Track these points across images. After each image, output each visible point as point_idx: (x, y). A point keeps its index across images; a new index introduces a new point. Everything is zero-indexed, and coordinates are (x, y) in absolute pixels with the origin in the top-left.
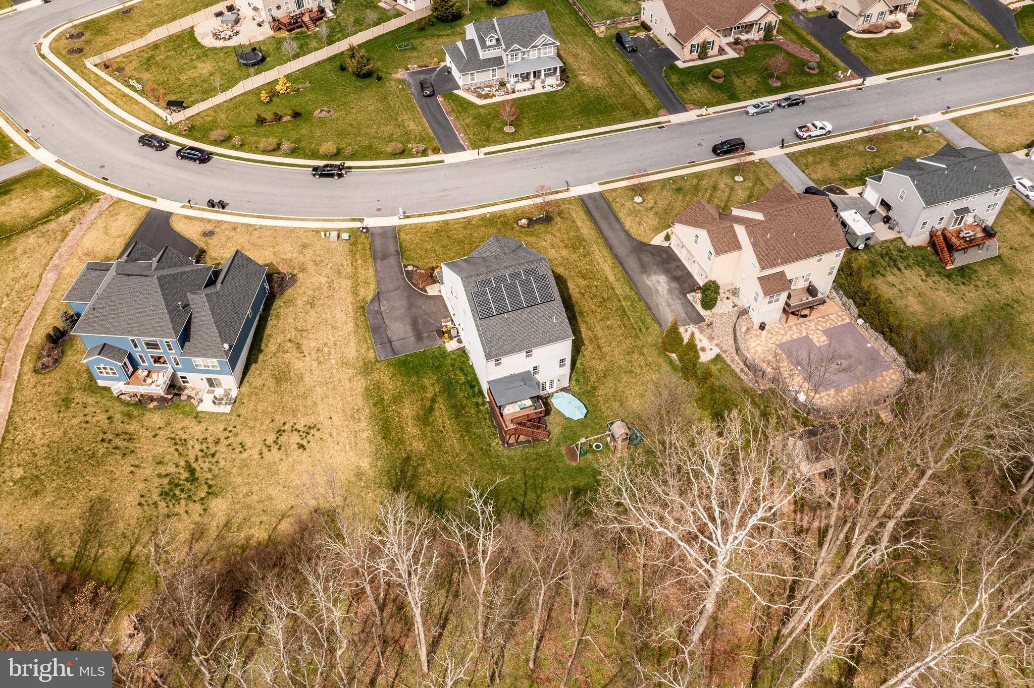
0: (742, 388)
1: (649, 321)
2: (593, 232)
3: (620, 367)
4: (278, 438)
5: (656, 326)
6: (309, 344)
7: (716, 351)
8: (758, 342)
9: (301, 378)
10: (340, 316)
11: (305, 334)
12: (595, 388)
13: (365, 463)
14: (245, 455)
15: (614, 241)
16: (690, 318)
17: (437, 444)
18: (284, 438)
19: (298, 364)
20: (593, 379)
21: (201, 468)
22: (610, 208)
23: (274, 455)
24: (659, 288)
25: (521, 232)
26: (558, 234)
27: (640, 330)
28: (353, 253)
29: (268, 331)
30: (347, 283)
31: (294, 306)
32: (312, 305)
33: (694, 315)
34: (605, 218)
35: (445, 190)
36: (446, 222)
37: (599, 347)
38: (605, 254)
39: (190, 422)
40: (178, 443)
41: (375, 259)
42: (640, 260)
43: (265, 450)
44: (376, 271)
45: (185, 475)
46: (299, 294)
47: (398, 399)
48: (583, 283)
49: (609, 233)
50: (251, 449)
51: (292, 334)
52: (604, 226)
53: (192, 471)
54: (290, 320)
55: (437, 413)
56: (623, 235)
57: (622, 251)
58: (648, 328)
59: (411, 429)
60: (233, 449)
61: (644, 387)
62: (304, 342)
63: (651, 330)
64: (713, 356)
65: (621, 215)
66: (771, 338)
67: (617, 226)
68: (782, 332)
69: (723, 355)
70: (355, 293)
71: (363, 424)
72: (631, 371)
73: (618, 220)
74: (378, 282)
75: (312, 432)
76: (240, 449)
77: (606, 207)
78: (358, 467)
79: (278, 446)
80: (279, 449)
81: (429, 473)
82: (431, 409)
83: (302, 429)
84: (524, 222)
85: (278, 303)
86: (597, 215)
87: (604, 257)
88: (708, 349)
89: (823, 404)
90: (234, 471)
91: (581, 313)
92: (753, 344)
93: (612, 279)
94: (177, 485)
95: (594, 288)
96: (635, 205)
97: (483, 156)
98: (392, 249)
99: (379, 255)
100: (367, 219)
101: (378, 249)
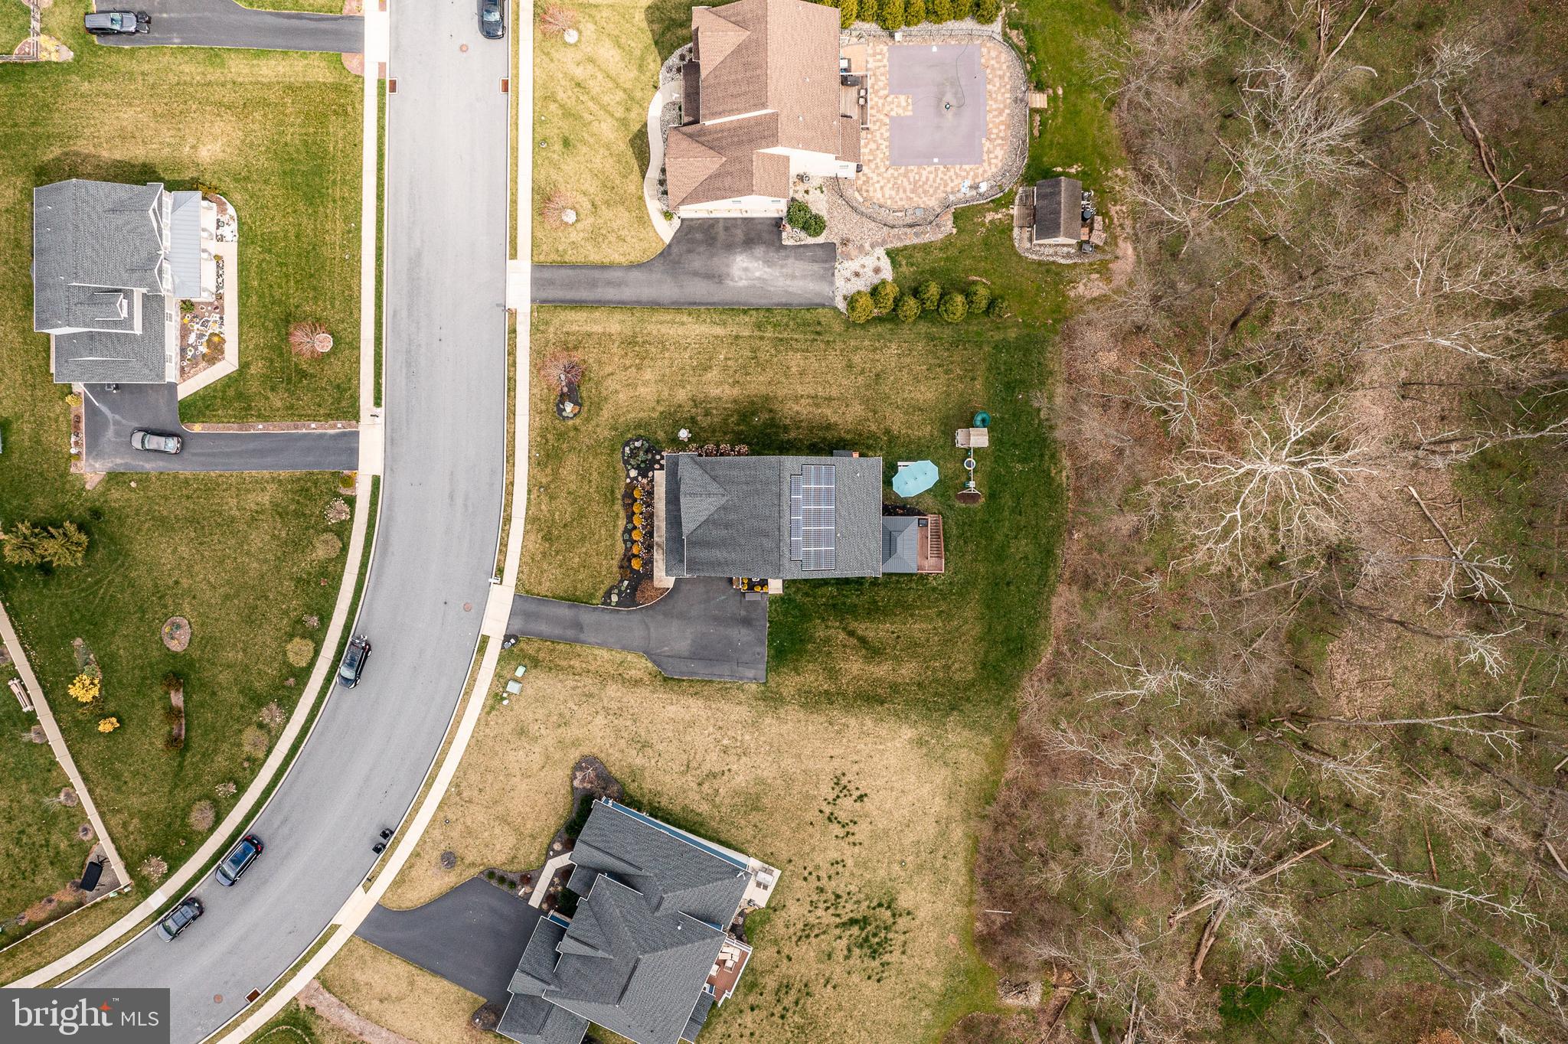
0: (941, 249)
1: (808, 316)
2: (618, 316)
3: (868, 387)
4: (839, 822)
5: (820, 310)
6: (713, 761)
7: (880, 252)
8: (877, 186)
9: (760, 781)
10: (672, 711)
11: (694, 764)
12: (887, 432)
13: (908, 733)
14: (850, 862)
15: (647, 293)
16: (826, 261)
17: (913, 647)
18: (843, 816)
19: (740, 781)
20: (873, 428)
21: (848, 910)
22: (574, 266)
23: (862, 831)
24: (757, 274)
25: (588, 420)
26: (609, 369)
27: (818, 333)
28: (553, 668)
29: (677, 809)
30: (613, 690)
31: (643, 769)
32: (645, 745)
33: (820, 253)
34: (593, 284)
35: (452, 497)
36: (531, 520)
37: (830, 399)
38: (669, 317)
39: (779, 921)
40: (807, 932)
41: (577, 641)
42: (696, 274)
43: (851, 839)
44: (601, 645)
45: (855, 930)
46: (620, 758)
47: (833, 674)
48: (713, 375)
49: (627, 294)
50: (843, 854)
51: (691, 781)
52: (611, 294)
53: (853, 922)
54: (668, 779)
55: (870, 635)
56: (635, 274)
57: (668, 290)
58: (819, 323)
59: (881, 670)
60: (838, 873)
61: (905, 371)
62: (706, 768)
63: (822, 320)
64: (888, 261)
65: (595, 257)
66: (877, 167)
67: (617, 274)
68: (873, 146)
69: (889, 246)
70: (637, 683)
71: (852, 722)
72: (877, 375)
73: (603, 267)
74: (624, 648)
75: (844, 781)
76: (840, 866)
77: (570, 272)
78: (911, 741)
79: (851, 825)
80: (855, 823)
81: (947, 668)
82: (863, 640)
83: (836, 792)
84: (569, 407)
85: (632, 788)
86: (584, 294)
87: (673, 322)
88: (876, 263)
89: (1000, 164)
90: (868, 876)
91: (767, 398)
92: (879, 195)
93: (719, 331)
94: (866, 940)
95: (729, 363)
96: (579, 226)
97: (381, 411)
98: (564, 611)
99: (570, 633)
100: (484, 631)
101: (558, 631)
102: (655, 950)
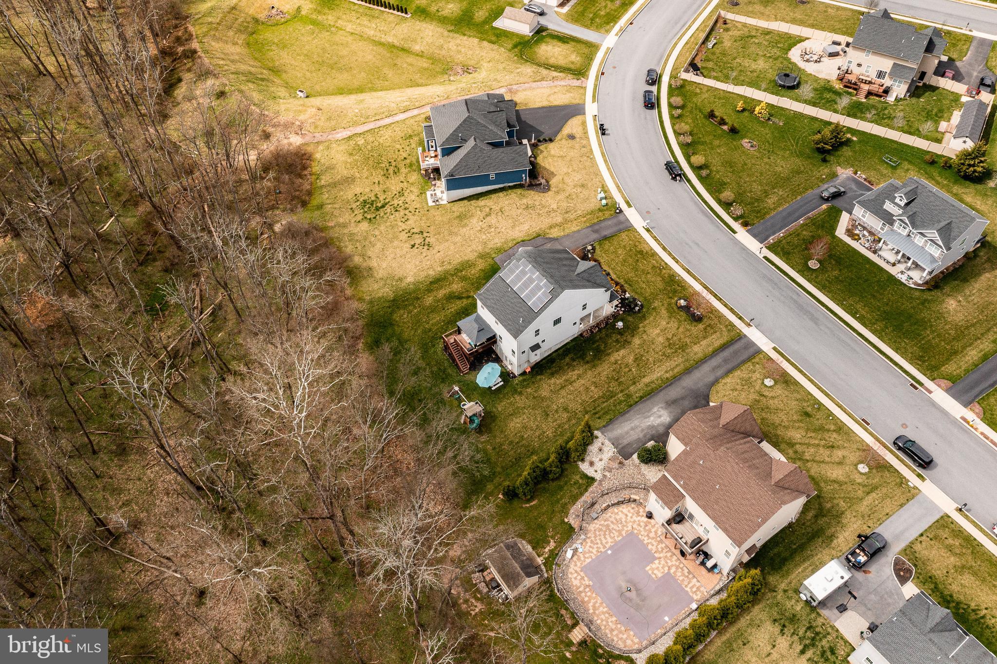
0: (566, 504)
1: (608, 417)
2: (700, 355)
3: (548, 406)
4: (417, 233)
5: (604, 423)
6: (492, 220)
7: (598, 476)
8: (630, 515)
9: (465, 226)
10: (526, 227)
11: (500, 214)
12: (520, 393)
13: (410, 279)
14: (400, 224)
15: (697, 375)
16: (622, 448)
17: (433, 309)
18: (417, 236)
19: (474, 221)
20: (529, 390)
21: (388, 209)
22: (744, 362)
23: (404, 236)
24: (652, 418)
25: (669, 304)
26: (681, 330)
27: (596, 413)
28: (592, 212)
29: (493, 196)
30: (559, 219)
31: (520, 199)
32: (527, 207)
33: (630, 450)
34: (726, 361)
35: (697, 244)
36: (654, 254)
37: (563, 387)
38: (676, 371)
39: (416, 191)
40: (401, 193)
41: (590, 226)
42: (683, 398)
43: (406, 231)
44: (579, 231)
45: (379, 205)
46: (532, 197)
47: (464, 279)
48: (630, 359)
49: (706, 368)
50: (406, 225)
51: (496, 208)
52: (714, 362)
53: (383, 206)
54: (507, 202)
55: (458, 302)
56: (711, 378)
57: (688, 382)
58: (599, 418)
59: (441, 293)
60: (403, 218)
61: (535, 428)
62: (493, 216)
63: (599, 421)
64: (589, 475)
65: (738, 373)
66: (639, 525)
67: (720, 373)
68: (652, 535)
69: (596, 484)
70: (551, 227)
71: (439, 269)
72: (548, 415)
73: (729, 372)
74: (568, 235)
75: (426, 247)
76: (404, 220)
77: (742, 359)
78: (406, 277)
79: (410, 235)
80: (409, 237)
81: (410, 312)
83: (426, 242)
84: (682, 303)
85: (519, 191)
86: (726, 353)
87: (672, 369)
88: (595, 468)
89: (570, 576)
90: (389, 224)
91: (594, 366)
92: (624, 511)
93: (646, 380)
94: (372, 204)
95: (627, 369)
96: (759, 382)
97: (761, 256)
98: (606, 233)
99: (597, 227)
100: (633, 209)
101: (603, 225)
102: (465, 121)
